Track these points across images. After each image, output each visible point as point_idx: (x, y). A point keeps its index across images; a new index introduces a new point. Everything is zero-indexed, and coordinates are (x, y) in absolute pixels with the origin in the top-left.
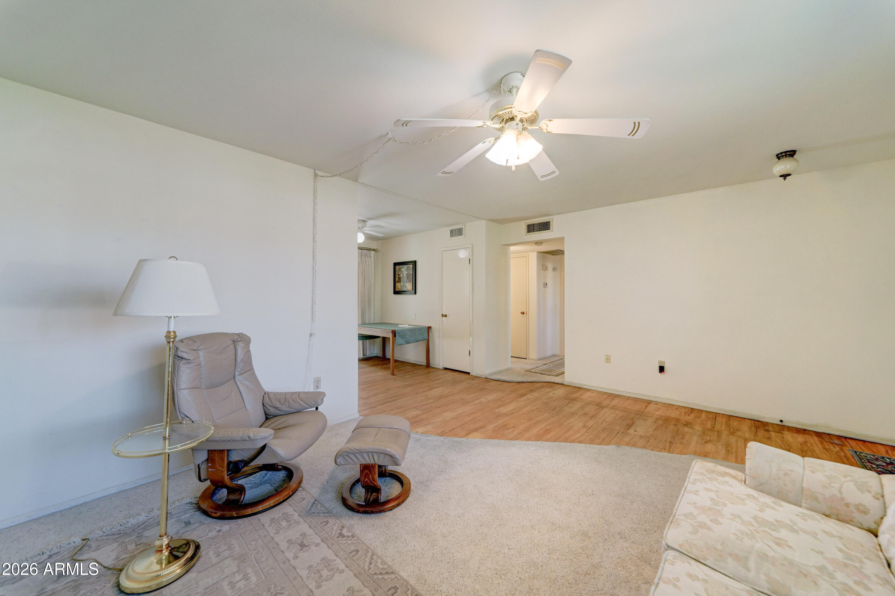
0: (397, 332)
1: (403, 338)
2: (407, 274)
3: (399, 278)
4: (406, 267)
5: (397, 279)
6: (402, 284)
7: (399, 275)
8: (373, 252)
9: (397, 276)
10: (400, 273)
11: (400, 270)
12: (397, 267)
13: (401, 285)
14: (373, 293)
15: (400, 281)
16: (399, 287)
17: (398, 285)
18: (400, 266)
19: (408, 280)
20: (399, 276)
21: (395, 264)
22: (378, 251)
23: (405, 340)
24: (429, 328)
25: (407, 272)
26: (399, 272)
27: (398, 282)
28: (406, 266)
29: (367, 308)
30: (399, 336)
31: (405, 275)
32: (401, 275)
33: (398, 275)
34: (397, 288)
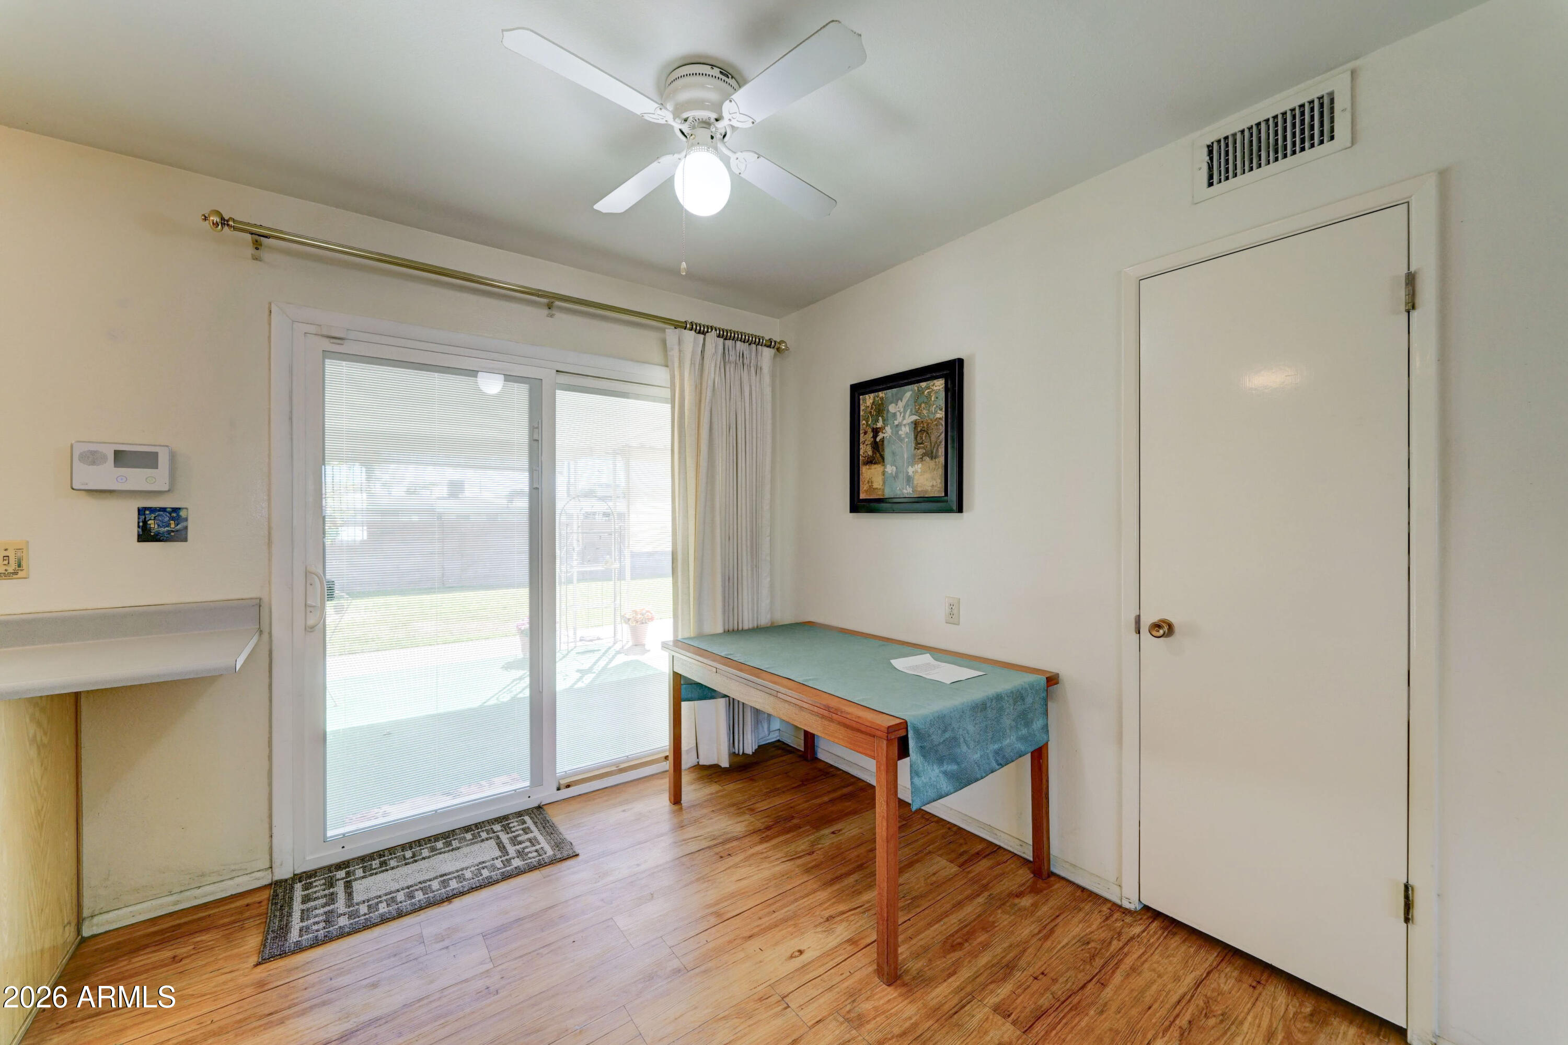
0: (917, 731)
1: (941, 761)
2: (916, 424)
3: (877, 447)
4: (908, 394)
5: (865, 450)
6: (890, 469)
7: (876, 432)
8: (767, 353)
9: (866, 439)
10: (880, 424)
11: (880, 409)
12: (868, 400)
13: (884, 473)
14: (766, 507)
15: (883, 458)
16: (878, 483)
17: (867, 472)
18: (881, 394)
19: (920, 452)
20: (875, 436)
21: (858, 390)
22: (787, 349)
23: (952, 767)
24: (1052, 680)
25: (915, 418)
26: (877, 421)
27: (870, 461)
28: (908, 392)
29: (746, 571)
30: (924, 752)
31: (906, 430)
32: (888, 432)
33: (870, 434)
34: (864, 487)
